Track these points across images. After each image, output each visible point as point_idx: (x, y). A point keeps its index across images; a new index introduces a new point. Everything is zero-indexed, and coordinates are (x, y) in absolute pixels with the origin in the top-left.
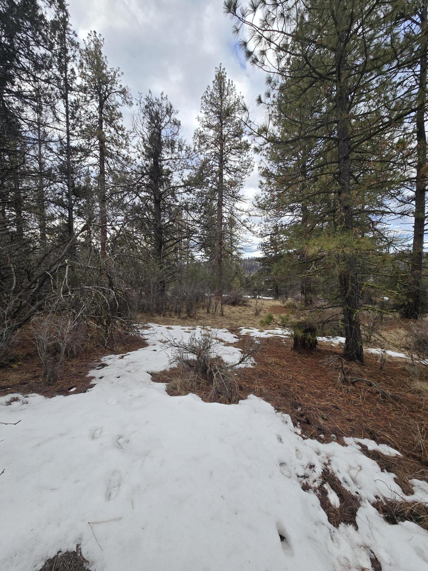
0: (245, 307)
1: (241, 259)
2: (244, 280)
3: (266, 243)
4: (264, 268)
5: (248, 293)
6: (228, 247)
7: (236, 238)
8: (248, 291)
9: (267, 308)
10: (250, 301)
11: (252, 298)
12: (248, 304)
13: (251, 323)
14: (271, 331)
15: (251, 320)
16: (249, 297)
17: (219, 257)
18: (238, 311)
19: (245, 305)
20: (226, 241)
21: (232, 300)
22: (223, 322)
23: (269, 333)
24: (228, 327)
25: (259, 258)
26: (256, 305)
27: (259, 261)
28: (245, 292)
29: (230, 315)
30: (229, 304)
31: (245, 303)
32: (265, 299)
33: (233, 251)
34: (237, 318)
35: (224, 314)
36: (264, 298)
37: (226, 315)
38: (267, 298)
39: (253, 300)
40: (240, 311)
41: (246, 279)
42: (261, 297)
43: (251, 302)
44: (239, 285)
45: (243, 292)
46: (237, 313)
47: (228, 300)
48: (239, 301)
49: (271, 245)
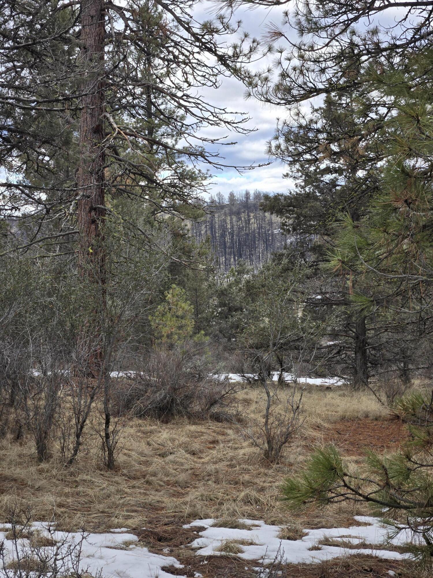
0: (214, 426)
1: (199, 204)
2: (215, 301)
3: (307, 128)
4: (302, 243)
5: (233, 359)
6: (135, 145)
7: (171, 105)
8: (231, 350)
9: (318, 427)
10: (241, 395)
11: (251, 384)
12: (231, 411)
13: (247, 501)
14: (335, 533)
15: (246, 484)
16: (235, 378)
17: (94, 193)
18: (185, 447)
19: (217, 418)
20: (125, 117)
21: (158, 396)
22: (116, 499)
23: (327, 542)
24: (136, 521)
25: (277, 198)
26: (267, 417)
27: (280, 212)
28: (219, 357)
29: (147, 463)
30: (141, 415)
31: (215, 409)
32: (310, 388)
33: (157, 166)
34: (182, 477)
35: (120, 458)
36: (302, 380)
37: (127, 465)
38: (318, 381)
39: (254, 394)
40: (196, 446)
41: (222, 293)
42: (288, 377)
43: (247, 402)
44: (190, 324)
45: (209, 354)
46: (181, 455)
47: (137, 395)
48: (189, 397)
49: (331, 139)
